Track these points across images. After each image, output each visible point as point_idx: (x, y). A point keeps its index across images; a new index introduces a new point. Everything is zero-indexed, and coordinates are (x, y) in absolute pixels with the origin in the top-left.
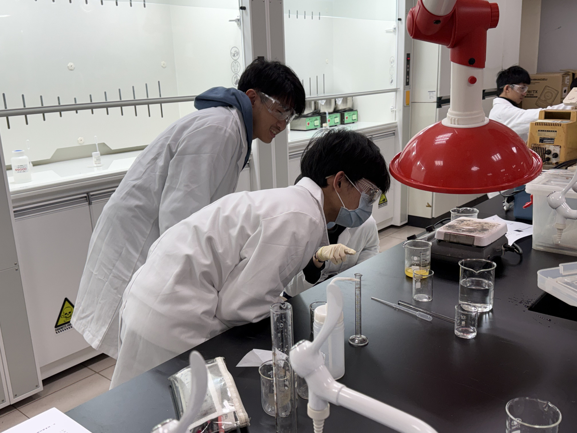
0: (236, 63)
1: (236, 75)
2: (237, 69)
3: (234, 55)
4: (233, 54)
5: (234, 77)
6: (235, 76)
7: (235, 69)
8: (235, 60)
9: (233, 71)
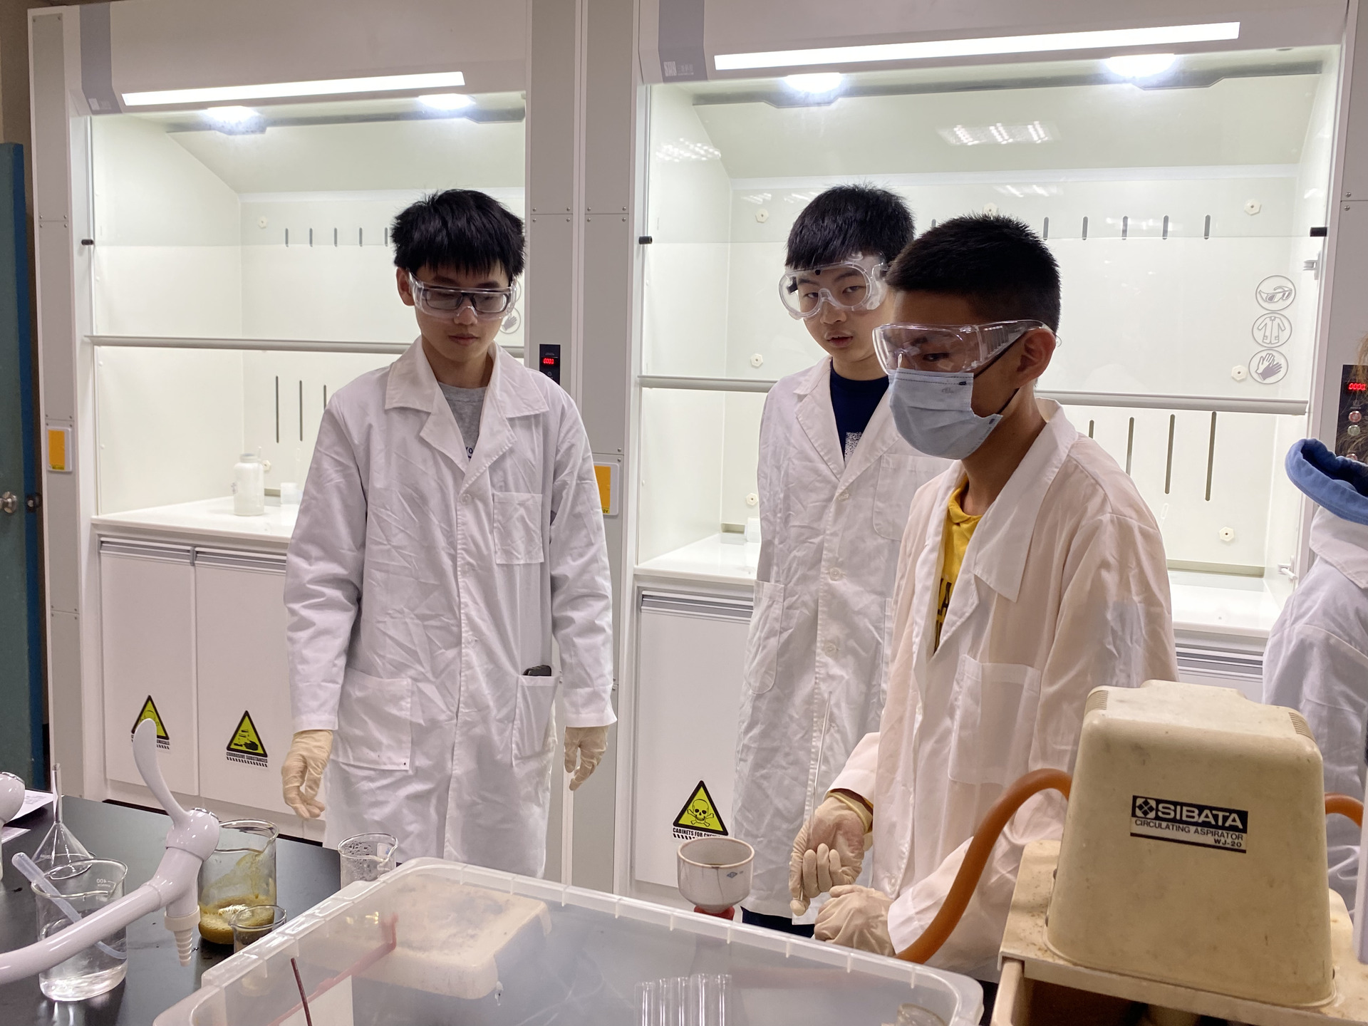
0: (1274, 320)
1: (1270, 352)
2: (1275, 334)
3: (1271, 298)
4: (1264, 296)
5: (1260, 355)
6: (1264, 354)
7: (1268, 333)
8: (1273, 312)
9: (1261, 343)
